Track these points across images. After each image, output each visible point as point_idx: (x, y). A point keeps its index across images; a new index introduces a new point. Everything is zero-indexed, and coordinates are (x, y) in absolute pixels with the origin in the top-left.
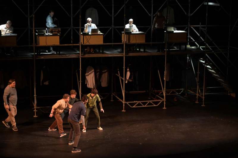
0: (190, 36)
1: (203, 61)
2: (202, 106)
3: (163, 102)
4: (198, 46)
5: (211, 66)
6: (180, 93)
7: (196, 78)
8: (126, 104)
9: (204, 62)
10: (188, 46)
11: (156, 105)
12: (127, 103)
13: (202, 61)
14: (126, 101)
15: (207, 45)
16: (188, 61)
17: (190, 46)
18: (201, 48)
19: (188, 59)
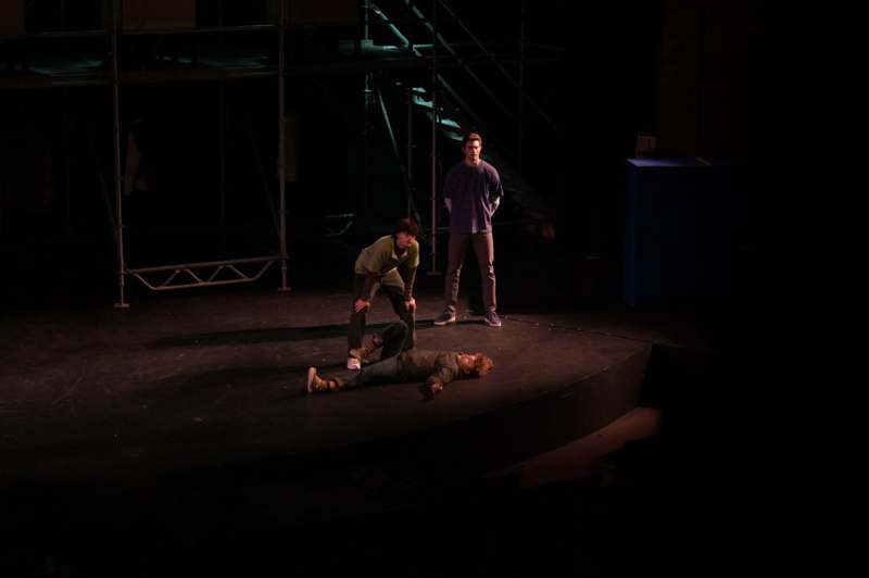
0: (372, 5)
1: (427, 100)
2: (430, 274)
3: (277, 264)
4: (403, 43)
5: (456, 121)
6: (342, 232)
7: (403, 169)
8: (129, 278)
9: (430, 104)
10: (368, 44)
11: (250, 277)
12: (137, 273)
13: (421, 102)
14: (130, 268)
15: (440, 37)
16: (367, 102)
17: (375, 44)
18: (418, 49)
19: (366, 97)
